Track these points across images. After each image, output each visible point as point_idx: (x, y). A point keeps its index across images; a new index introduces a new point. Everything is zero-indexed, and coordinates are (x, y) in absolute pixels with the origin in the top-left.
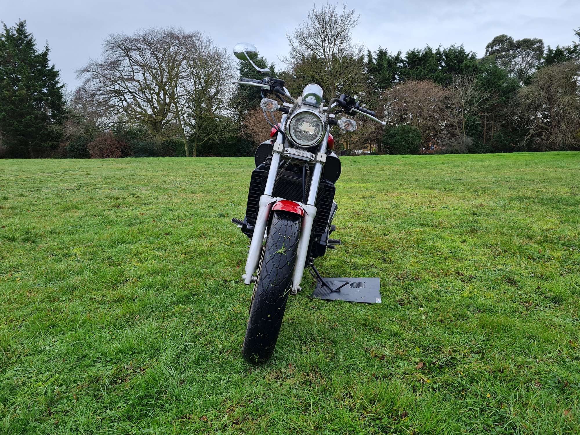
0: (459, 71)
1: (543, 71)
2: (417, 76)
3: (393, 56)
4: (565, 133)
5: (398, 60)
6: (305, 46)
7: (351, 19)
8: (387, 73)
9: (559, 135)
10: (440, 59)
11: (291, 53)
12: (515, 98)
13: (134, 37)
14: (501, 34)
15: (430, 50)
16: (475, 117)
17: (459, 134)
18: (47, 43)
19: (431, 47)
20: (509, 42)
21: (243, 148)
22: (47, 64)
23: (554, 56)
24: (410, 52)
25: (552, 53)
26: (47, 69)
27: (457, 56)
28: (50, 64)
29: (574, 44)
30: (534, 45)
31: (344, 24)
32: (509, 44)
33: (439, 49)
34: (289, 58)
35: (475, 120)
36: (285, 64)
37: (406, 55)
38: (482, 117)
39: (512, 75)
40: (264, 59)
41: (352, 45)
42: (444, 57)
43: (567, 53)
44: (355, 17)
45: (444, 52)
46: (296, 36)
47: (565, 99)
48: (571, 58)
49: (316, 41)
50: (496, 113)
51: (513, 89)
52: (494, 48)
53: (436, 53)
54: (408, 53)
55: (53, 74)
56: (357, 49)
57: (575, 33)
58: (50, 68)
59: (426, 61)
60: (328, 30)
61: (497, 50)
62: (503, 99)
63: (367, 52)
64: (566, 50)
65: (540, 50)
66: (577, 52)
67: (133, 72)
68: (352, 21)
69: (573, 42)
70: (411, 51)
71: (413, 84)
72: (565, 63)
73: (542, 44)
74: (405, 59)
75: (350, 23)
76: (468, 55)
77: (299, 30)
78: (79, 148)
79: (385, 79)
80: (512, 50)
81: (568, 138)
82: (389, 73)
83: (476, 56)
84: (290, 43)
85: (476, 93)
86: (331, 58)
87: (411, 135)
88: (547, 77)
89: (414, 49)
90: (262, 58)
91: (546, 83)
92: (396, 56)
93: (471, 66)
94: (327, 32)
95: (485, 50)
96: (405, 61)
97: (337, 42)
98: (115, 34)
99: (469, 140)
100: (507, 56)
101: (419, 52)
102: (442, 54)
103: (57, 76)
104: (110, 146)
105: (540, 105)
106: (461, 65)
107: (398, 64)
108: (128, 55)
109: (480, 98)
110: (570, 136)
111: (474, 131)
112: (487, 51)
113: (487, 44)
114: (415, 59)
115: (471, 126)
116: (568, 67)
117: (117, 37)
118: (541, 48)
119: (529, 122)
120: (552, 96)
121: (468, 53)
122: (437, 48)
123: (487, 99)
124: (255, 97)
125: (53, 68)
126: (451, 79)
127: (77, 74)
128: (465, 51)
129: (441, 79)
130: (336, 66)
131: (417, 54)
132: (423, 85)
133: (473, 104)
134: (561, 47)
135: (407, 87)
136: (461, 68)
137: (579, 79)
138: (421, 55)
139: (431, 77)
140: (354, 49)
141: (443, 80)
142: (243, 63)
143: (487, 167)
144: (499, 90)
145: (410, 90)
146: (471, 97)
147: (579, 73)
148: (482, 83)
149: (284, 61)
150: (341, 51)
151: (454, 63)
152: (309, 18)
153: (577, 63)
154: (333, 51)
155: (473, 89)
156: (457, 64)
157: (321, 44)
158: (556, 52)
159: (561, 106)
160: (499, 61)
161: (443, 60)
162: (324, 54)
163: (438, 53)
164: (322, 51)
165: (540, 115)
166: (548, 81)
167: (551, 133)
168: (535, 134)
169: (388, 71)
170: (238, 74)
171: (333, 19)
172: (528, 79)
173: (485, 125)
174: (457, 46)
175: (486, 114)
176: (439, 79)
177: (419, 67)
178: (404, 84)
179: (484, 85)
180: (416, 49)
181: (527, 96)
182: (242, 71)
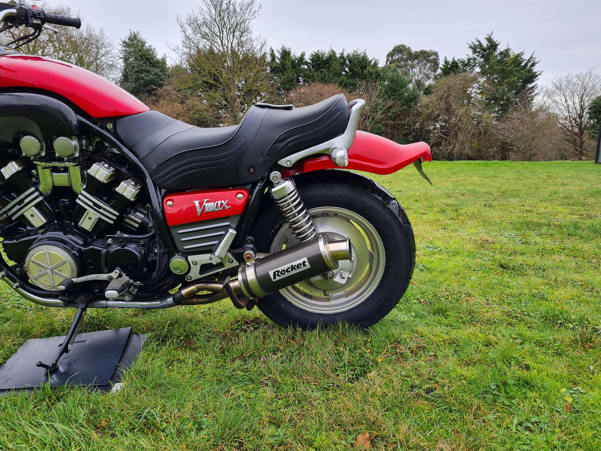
0: (363, 77)
1: (441, 82)
2: (322, 79)
3: (297, 56)
4: (462, 144)
5: (302, 62)
6: (199, 35)
7: (251, 9)
8: (291, 74)
9: (456, 145)
10: (343, 64)
11: (184, 42)
12: (416, 107)
14: (401, 44)
15: (334, 53)
16: (380, 125)
19: (335, 51)
20: (407, 52)
23: (451, 67)
24: (314, 54)
25: (449, 65)
27: (360, 61)
30: (429, 56)
31: (244, 13)
32: (408, 54)
33: (342, 53)
34: (181, 47)
35: (379, 128)
36: (176, 53)
37: (309, 57)
38: (386, 125)
39: (411, 86)
40: (152, 48)
41: (253, 38)
42: (347, 62)
43: (462, 65)
44: (255, 7)
45: (348, 56)
46: (188, 21)
48: (465, 70)
49: (212, 30)
50: (399, 122)
51: (414, 99)
52: (394, 57)
53: (339, 57)
54: (312, 55)
56: (259, 43)
57: (468, 46)
59: (330, 65)
60: (226, 19)
61: (397, 60)
62: (405, 108)
63: (270, 50)
64: (461, 62)
65: (435, 63)
66: (471, 65)
68: (253, 11)
69: (467, 55)
70: (315, 53)
71: (318, 87)
72: (461, 75)
73: (437, 56)
74: (309, 61)
75: (251, 14)
76: (371, 61)
77: (192, 16)
79: (289, 81)
80: (411, 61)
82: (293, 74)
83: (378, 63)
84: (181, 30)
85: (380, 101)
86: (230, 52)
88: (445, 88)
89: (318, 51)
91: (444, 93)
92: (300, 56)
93: (374, 72)
94: (224, 21)
95: (386, 59)
96: (310, 63)
97: (237, 34)
101: (323, 55)
102: (346, 59)
105: (438, 116)
106: (365, 72)
107: (302, 66)
109: (384, 106)
110: (466, 147)
112: (388, 60)
113: (387, 53)
114: (319, 62)
116: (464, 78)
118: (436, 60)
119: (429, 132)
120: (450, 107)
121: (370, 59)
122: (341, 52)
123: (390, 107)
124: (142, 91)
126: (354, 85)
128: (368, 58)
129: (346, 84)
130: (236, 61)
131: (321, 56)
132: (328, 89)
133: (377, 111)
134: (456, 59)
135: (312, 90)
136: (365, 75)
137: (474, 90)
138: (325, 58)
139: (336, 81)
140: (255, 43)
141: (348, 86)
142: (126, 51)
143: (413, 176)
144: (402, 99)
145: (315, 93)
146: (375, 104)
147: (473, 86)
148: (386, 91)
149: (175, 50)
150: (241, 44)
151: (358, 69)
152: (204, 3)
153: (472, 75)
154: (232, 44)
155: (377, 96)
156: (361, 70)
157: (218, 34)
158: (452, 63)
159: (458, 117)
160: (399, 70)
161: (347, 65)
162: (222, 46)
163: (342, 57)
164: (220, 43)
165: (438, 126)
166: (447, 91)
167: (449, 143)
168: (435, 144)
169: (291, 72)
170: (121, 64)
171: (231, 6)
172: (427, 89)
173: (389, 133)
174: (360, 51)
175: (389, 122)
176: (343, 84)
177: (324, 70)
178: (309, 86)
179: (388, 93)
180: (320, 51)
181: (427, 105)
182: (126, 60)
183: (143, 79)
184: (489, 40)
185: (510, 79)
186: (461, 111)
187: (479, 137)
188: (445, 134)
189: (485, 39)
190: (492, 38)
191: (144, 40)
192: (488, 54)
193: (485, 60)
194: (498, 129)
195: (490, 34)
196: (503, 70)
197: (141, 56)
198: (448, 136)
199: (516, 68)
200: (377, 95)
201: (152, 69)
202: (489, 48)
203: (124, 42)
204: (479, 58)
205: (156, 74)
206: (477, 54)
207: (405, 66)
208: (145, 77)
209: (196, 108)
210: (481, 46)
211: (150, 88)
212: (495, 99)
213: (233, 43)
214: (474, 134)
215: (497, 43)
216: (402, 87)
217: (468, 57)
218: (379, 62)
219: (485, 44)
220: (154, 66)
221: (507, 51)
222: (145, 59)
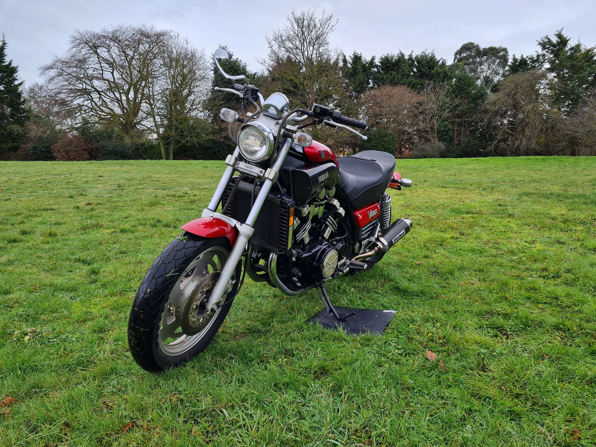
0: (431, 77)
1: (509, 80)
2: (391, 81)
3: (367, 60)
4: (529, 139)
5: (372, 65)
6: (283, 49)
7: (330, 23)
8: (362, 77)
9: (523, 141)
10: (412, 65)
11: (270, 56)
12: (484, 104)
13: (102, 33)
14: (469, 42)
15: (402, 55)
16: (447, 123)
17: (431, 138)
18: (4, 37)
19: (403, 53)
20: (476, 49)
21: (219, 151)
22: (4, 59)
23: (519, 65)
24: (384, 57)
25: (517, 62)
26: (4, 64)
27: (428, 62)
28: (7, 60)
29: (537, 53)
30: (498, 53)
31: (323, 28)
32: (477, 51)
33: (411, 54)
35: (446, 126)
36: (263, 66)
37: (379, 60)
38: (453, 123)
39: (479, 82)
40: (239, 60)
41: (330, 49)
42: (416, 63)
43: (530, 62)
44: (333, 22)
45: (416, 58)
46: (275, 38)
47: (529, 107)
48: (534, 67)
49: (295, 44)
50: (466, 119)
51: (481, 96)
52: (462, 55)
53: (408, 59)
54: (382, 58)
55: (11, 71)
56: (336, 54)
57: (538, 43)
58: (7, 63)
59: (399, 67)
60: (307, 33)
61: (465, 57)
62: (472, 106)
63: (342, 56)
64: (530, 59)
65: (504, 59)
66: (540, 62)
67: (102, 70)
68: (331, 25)
69: (536, 52)
70: (385, 56)
71: (387, 89)
72: (529, 71)
73: (507, 52)
74: (379, 64)
75: (329, 28)
76: (439, 61)
77: (277, 32)
78: (43, 149)
79: (360, 84)
80: (479, 58)
81: (532, 143)
82: (364, 78)
84: (269, 46)
85: (448, 100)
87: (386, 139)
88: (513, 86)
89: (388, 54)
90: (237, 59)
91: (512, 90)
92: (370, 60)
93: (442, 72)
95: (454, 57)
96: (379, 66)
97: (316, 47)
98: (82, 30)
99: (442, 145)
100: (474, 63)
101: (392, 58)
102: (414, 60)
103: (15, 73)
104: (77, 148)
105: (506, 112)
106: (433, 72)
107: (373, 69)
108: (96, 53)
109: (451, 105)
110: (533, 142)
111: (445, 137)
112: (456, 58)
113: (455, 51)
114: (388, 64)
115: (442, 131)
116: (532, 75)
117: (84, 33)
118: (506, 56)
119: (495, 128)
120: (517, 103)
121: (438, 59)
122: (409, 54)
123: (457, 106)
125: (10, 64)
126: (422, 85)
127: (40, 71)
128: (436, 58)
129: (414, 85)
131: (390, 59)
132: (397, 90)
133: (444, 110)
134: (525, 57)
135: (382, 92)
136: (433, 75)
137: (542, 87)
138: (394, 60)
139: (405, 82)
140: (333, 54)
141: (416, 86)
143: (474, 170)
144: (469, 97)
145: (385, 95)
146: (442, 103)
147: (542, 82)
148: (453, 90)
149: (262, 63)
151: (426, 70)
152: (289, 21)
153: (541, 72)
156: (429, 70)
158: (521, 61)
159: (526, 113)
160: (467, 68)
161: (415, 66)
163: (410, 59)
165: (506, 122)
166: (514, 89)
167: (516, 138)
168: (502, 140)
169: (362, 75)
170: (211, 75)
171: (312, 22)
172: (494, 86)
173: (456, 130)
174: (429, 52)
175: (456, 120)
176: (411, 85)
177: (393, 72)
178: (378, 88)
179: (455, 92)
180: (390, 55)
181: (494, 103)
182: (215, 72)
184: (559, 36)
185: (580, 75)
187: (546, 132)
188: (512, 130)
189: (554, 36)
190: (562, 33)
192: (558, 50)
193: (555, 56)
194: (565, 124)
195: (560, 30)
196: (573, 65)
198: (515, 132)
199: (588, 63)
200: (444, 94)
202: (558, 44)
204: (548, 54)
206: (547, 50)
210: (550, 43)
212: (565, 94)
214: (542, 130)
215: (567, 39)
216: (469, 86)
218: (447, 61)
219: (555, 40)
221: (578, 46)
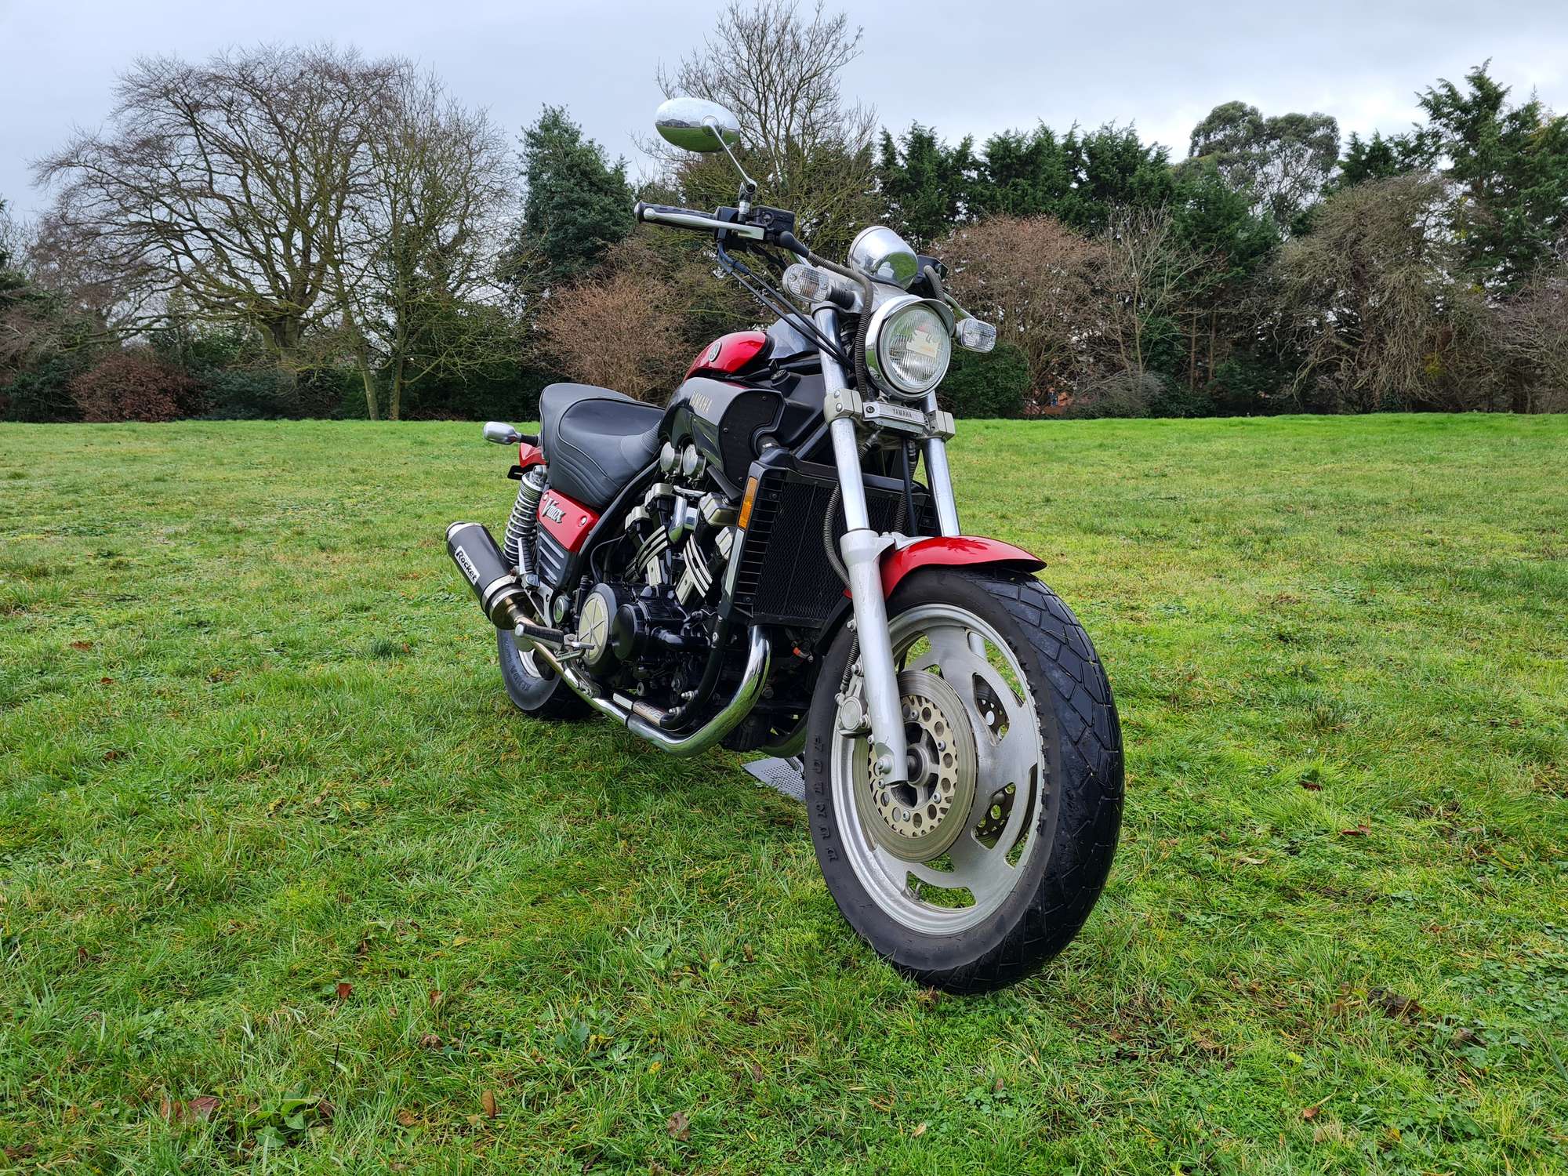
0: (1127, 195)
1: (1339, 200)
2: (1015, 206)
3: (950, 149)
4: (1397, 365)
5: (964, 162)
7: (837, 40)
8: (936, 194)
9: (1380, 369)
10: (1074, 162)
12: (1270, 270)
13: (212, 70)
14: (1231, 100)
15: (1049, 135)
16: (1168, 320)
17: (1127, 363)
19: (1051, 129)
20: (1250, 122)
23: (1368, 160)
24: (996, 140)
25: (1363, 153)
27: (1118, 154)
30: (1311, 130)
31: (819, 53)
32: (1251, 128)
33: (1071, 133)
35: (1167, 329)
36: (653, 160)
37: (984, 149)
38: (1185, 320)
39: (1258, 210)
40: (596, 146)
41: (841, 113)
42: (1084, 157)
43: (1400, 153)
44: (847, 35)
45: (1086, 142)
46: (684, 81)
48: (1410, 166)
49: (742, 98)
50: (1222, 310)
51: (1263, 247)
52: (1212, 136)
53: (1064, 145)
54: (991, 142)
56: (856, 125)
57: (1419, 101)
59: (1039, 167)
60: (774, 68)
61: (1221, 143)
62: (1238, 273)
63: (882, 136)
64: (1397, 144)
65: (1329, 147)
66: (1426, 152)
67: (210, 171)
68: (840, 45)
69: (1416, 125)
70: (1000, 138)
71: (1006, 226)
72: (1395, 179)
73: (1334, 130)
74: (983, 159)
75: (836, 52)
76: (1148, 152)
77: (693, 67)
78: (47, 390)
79: (930, 212)
80: (1258, 144)
81: (1406, 377)
82: (940, 195)
83: (1167, 157)
85: (1171, 256)
86: (782, 148)
87: (1000, 364)
88: (1350, 215)
89: (1007, 132)
90: (592, 142)
91: (1348, 231)
92: (958, 148)
93: (1156, 181)
94: (770, 75)
95: (1189, 143)
96: (984, 164)
97: (801, 105)
98: (154, 58)
99: (1155, 382)
101: (1019, 142)
102: (1080, 148)
104: (142, 385)
105: (1332, 290)
106: (1131, 180)
107: (965, 172)
108: (194, 123)
109: (1180, 270)
110: (1408, 373)
111: (1164, 358)
112: (1195, 144)
113: (1194, 126)
114: (1009, 160)
115: (1157, 343)
116: (1405, 188)
117: (160, 69)
118: (1332, 138)
119: (1303, 334)
120: (1363, 266)
121: (1146, 146)
122: (1067, 132)
123: (1197, 273)
124: (571, 251)
126: (1102, 215)
127: (36, 173)
128: (1139, 143)
129: (1079, 215)
130: (797, 171)
131: (1014, 145)
132: (1031, 230)
133: (1162, 284)
134: (1383, 138)
135: (990, 235)
136: (1131, 189)
137: (1432, 221)
138: (1024, 149)
139: (1053, 208)
140: (846, 125)
141: (1084, 219)
142: (536, 155)
143: (1227, 458)
144: (1229, 249)
145: (997, 243)
146: (1156, 264)
147: (1432, 207)
148: (1186, 228)
149: (651, 152)
150: (809, 129)
151: (1111, 175)
152: (722, 33)
153: (1427, 180)
154: (788, 130)
155: (1162, 244)
156: (1120, 176)
157: (755, 107)
158: (1372, 149)
159: (1387, 294)
160: (1226, 172)
161: (1083, 164)
162: (765, 137)
163: (1070, 145)
164: (759, 129)
165: (1331, 317)
166: (1355, 226)
167: (1360, 363)
168: (1321, 366)
169: (937, 189)
170: (522, 187)
171: (788, 37)
172: (1300, 221)
173: (1193, 340)
174: (1120, 127)
175: (1195, 312)
176: (1072, 215)
177: (1021, 181)
178: (981, 225)
179: (1191, 234)
180: (1012, 134)
181: (1300, 265)
182: (533, 178)
183: (574, 223)
184: (1479, 81)
185: (1536, 188)
186: (1397, 277)
187: (1445, 345)
188: (1348, 341)
189: (1466, 81)
190: (1487, 75)
191: (576, 127)
192: (1475, 121)
193: (1466, 137)
194: (1497, 325)
195: (1481, 65)
196: (1517, 162)
197: (570, 168)
198: (1357, 344)
199: (1556, 157)
200: (1161, 240)
201: (595, 198)
202: (1477, 103)
203: (531, 135)
204: (1449, 132)
205: (604, 210)
206: (1444, 120)
207: (1244, 158)
208: (580, 219)
209: (699, 291)
210: (1454, 100)
211: (589, 244)
212: (1495, 241)
213: (791, 129)
214: (1431, 339)
215: (1501, 89)
216: (1230, 218)
217: (1417, 129)
218: (1170, 153)
219: (1467, 92)
220: (600, 190)
221: (1531, 109)
222: (578, 175)
